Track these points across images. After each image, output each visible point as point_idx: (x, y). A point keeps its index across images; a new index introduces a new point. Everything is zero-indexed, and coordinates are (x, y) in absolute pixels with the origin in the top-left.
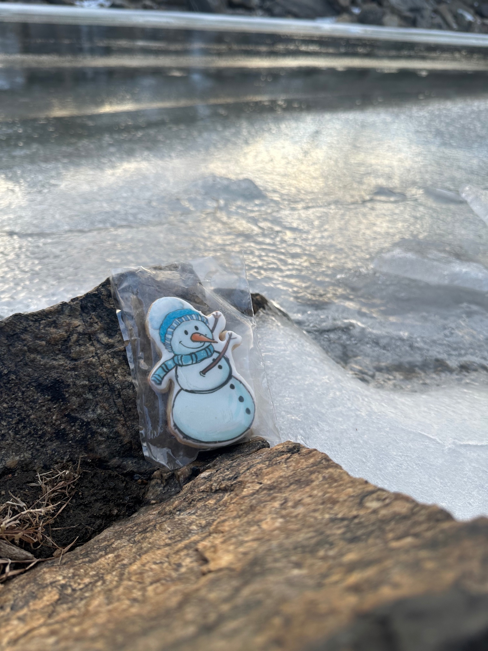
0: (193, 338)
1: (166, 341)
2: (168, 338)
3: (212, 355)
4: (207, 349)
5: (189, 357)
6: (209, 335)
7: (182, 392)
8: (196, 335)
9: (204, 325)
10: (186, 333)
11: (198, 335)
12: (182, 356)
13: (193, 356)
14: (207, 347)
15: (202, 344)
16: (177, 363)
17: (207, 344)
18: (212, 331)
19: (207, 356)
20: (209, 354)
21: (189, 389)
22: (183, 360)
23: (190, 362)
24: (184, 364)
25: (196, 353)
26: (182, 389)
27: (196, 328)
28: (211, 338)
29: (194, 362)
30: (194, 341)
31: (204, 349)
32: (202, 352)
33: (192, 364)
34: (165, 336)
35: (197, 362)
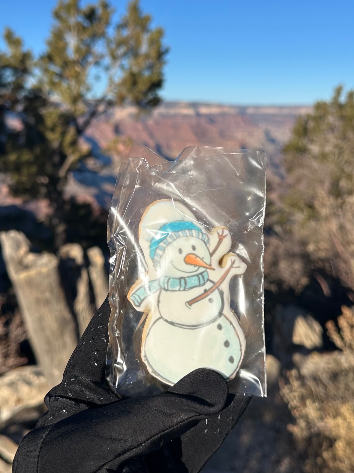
0: (186, 260)
1: (156, 257)
2: (158, 254)
3: (204, 284)
4: (200, 276)
5: (178, 281)
6: (207, 260)
7: (161, 319)
8: (192, 256)
9: (204, 245)
10: (180, 251)
11: (194, 257)
12: (169, 279)
13: (183, 281)
14: (201, 274)
15: (197, 268)
16: (163, 287)
17: (201, 270)
18: (211, 255)
19: (198, 284)
20: (202, 282)
21: (169, 320)
22: (169, 283)
23: (177, 288)
24: (170, 289)
25: (186, 279)
26: (161, 317)
27: (194, 248)
28: (208, 263)
29: (182, 289)
30: (187, 263)
31: (197, 275)
32: (194, 278)
33: (179, 290)
34: (155, 251)
35: (185, 290)
